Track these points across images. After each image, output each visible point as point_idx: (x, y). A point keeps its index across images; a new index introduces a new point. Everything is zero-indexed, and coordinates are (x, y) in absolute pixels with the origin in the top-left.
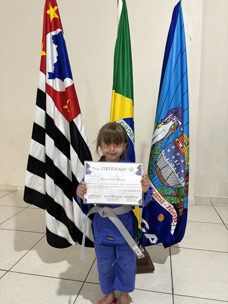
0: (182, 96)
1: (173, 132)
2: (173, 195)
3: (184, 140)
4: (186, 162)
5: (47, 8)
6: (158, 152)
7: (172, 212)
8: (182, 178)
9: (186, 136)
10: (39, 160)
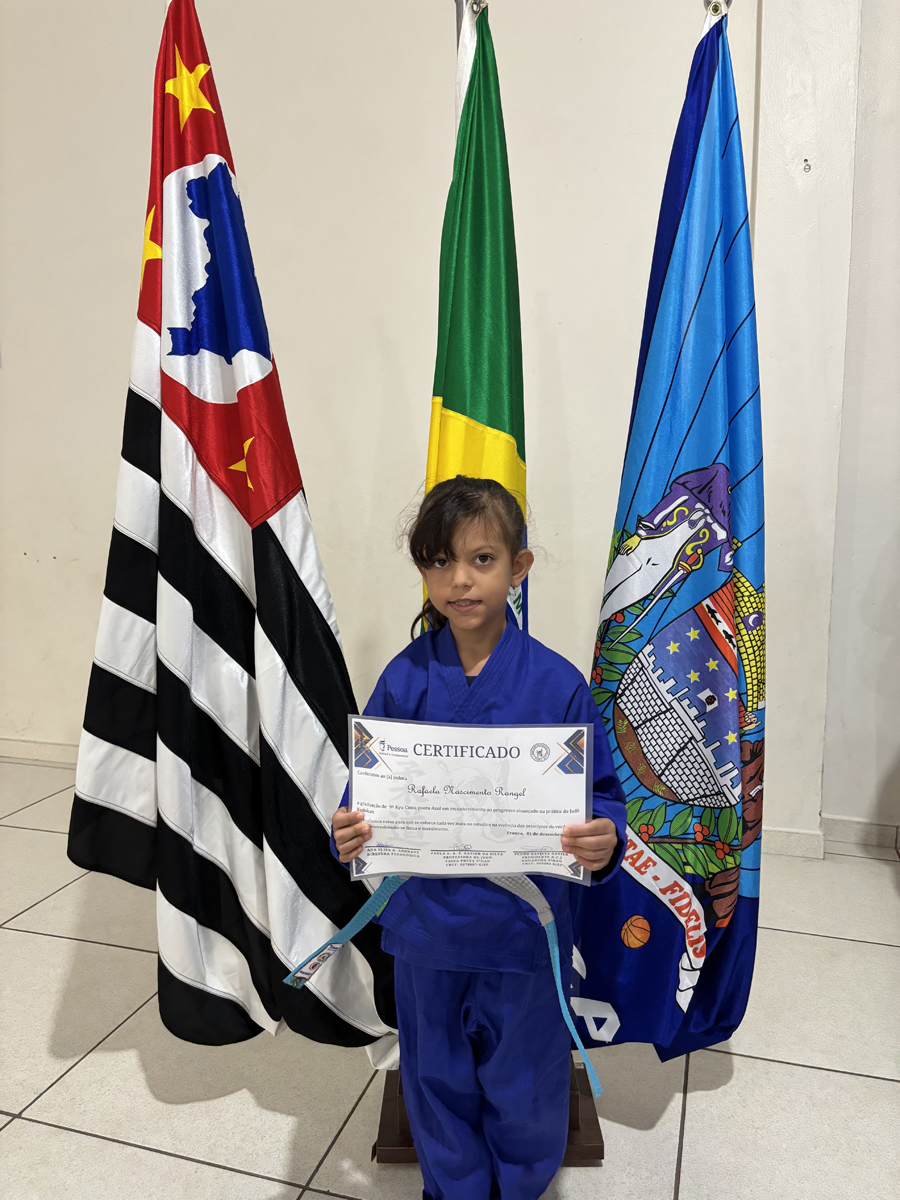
0: (733, 417)
1: (693, 571)
2: (693, 836)
3: (742, 604)
4: (750, 698)
5: (165, 71)
6: (628, 653)
7: (685, 911)
8: (731, 765)
9: (751, 589)
10: (135, 683)
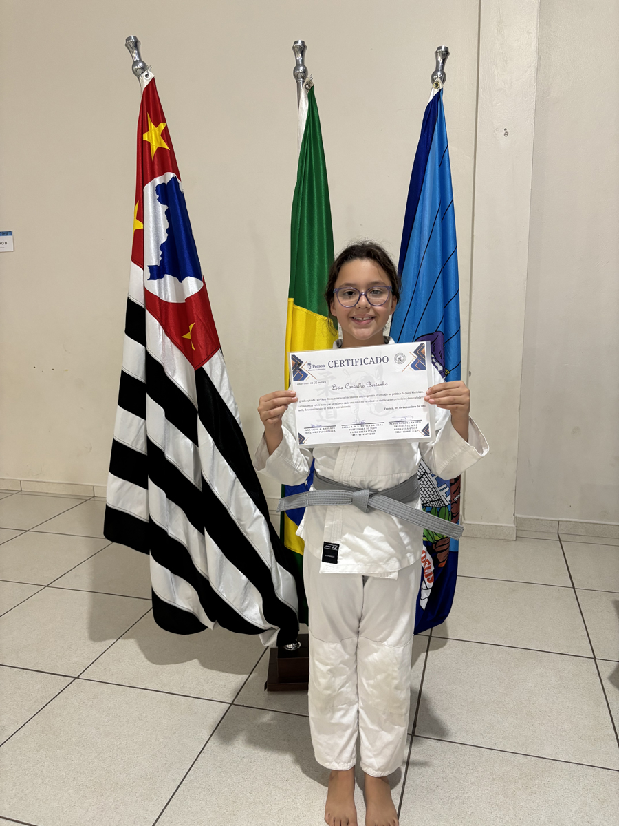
0: (446, 305)
5: (143, 128)
8: (445, 486)
10: (135, 449)
